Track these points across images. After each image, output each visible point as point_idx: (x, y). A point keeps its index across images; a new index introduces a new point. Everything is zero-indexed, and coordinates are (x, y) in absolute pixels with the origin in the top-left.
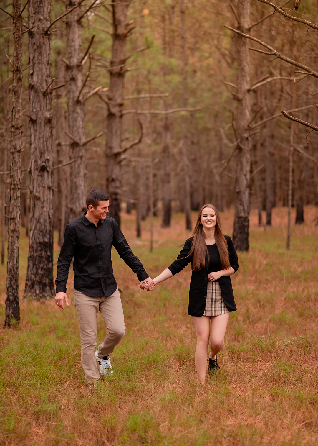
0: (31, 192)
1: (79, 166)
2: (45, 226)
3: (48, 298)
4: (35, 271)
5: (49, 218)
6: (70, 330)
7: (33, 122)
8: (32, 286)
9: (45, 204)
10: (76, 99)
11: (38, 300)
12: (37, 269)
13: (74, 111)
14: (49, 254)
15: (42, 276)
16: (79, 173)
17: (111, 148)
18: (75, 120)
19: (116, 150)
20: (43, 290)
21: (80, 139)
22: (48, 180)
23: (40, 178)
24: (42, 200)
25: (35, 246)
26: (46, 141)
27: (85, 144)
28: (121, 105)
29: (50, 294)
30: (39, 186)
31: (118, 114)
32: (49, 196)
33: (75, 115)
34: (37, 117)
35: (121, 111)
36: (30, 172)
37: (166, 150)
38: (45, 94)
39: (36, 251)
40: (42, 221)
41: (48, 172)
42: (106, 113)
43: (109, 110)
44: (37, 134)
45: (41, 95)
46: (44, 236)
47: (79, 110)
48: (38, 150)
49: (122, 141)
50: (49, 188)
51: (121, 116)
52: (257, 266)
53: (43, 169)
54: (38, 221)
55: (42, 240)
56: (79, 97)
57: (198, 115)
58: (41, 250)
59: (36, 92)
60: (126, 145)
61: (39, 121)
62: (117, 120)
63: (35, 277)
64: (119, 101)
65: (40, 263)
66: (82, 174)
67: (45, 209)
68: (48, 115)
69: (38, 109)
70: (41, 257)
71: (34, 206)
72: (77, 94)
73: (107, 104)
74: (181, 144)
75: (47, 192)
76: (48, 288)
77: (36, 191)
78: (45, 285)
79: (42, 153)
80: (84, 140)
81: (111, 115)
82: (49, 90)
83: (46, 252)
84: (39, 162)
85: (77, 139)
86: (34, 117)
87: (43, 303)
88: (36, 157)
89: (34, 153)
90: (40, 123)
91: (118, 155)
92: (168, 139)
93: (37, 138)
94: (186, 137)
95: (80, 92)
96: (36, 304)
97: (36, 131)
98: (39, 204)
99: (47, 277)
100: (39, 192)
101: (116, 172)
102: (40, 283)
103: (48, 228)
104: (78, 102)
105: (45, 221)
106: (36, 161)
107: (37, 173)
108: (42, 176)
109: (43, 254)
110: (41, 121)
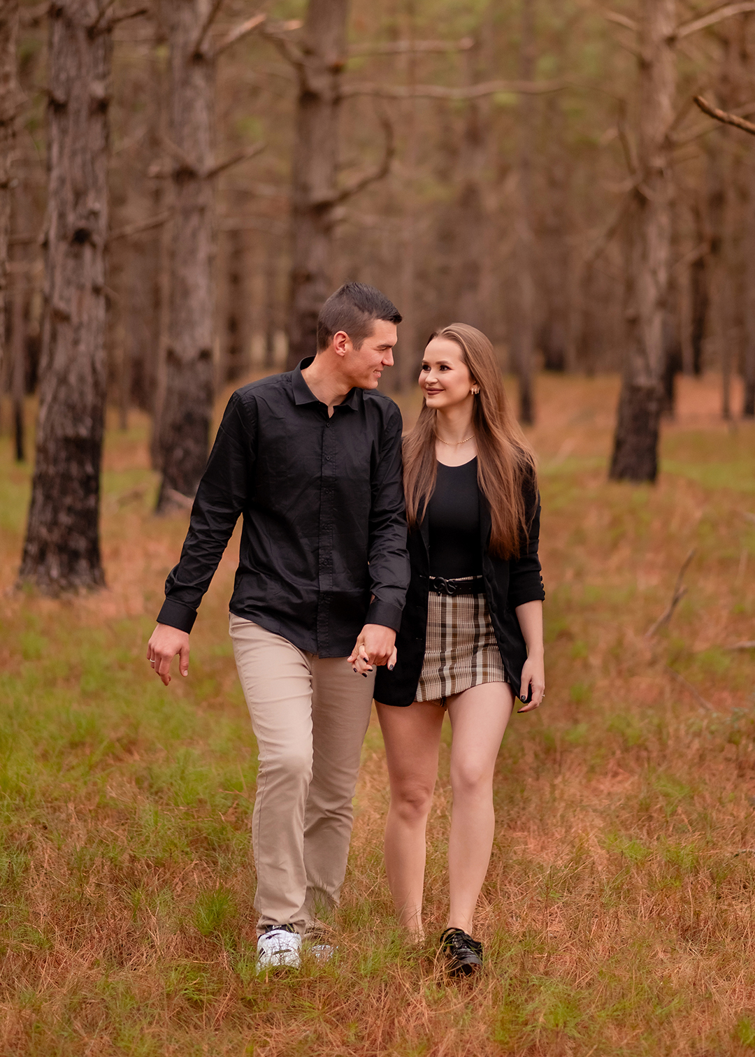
0: (47, 300)
1: (194, 235)
2: (82, 394)
3: (83, 591)
4: (48, 516)
5: (94, 370)
6: (121, 675)
7: (58, 107)
8: (41, 557)
9: (84, 333)
10: (191, 49)
11: (56, 596)
12: (56, 511)
13: (186, 82)
14: (89, 469)
15: (70, 529)
16: (193, 252)
17: (304, 188)
18: (188, 107)
19: (321, 193)
20: (69, 568)
21: (200, 159)
22: (93, 267)
23: (71, 263)
24: (75, 320)
25: (52, 447)
26: (93, 161)
27: (213, 174)
28: (336, 70)
29: (87, 578)
30: (68, 283)
31: (328, 95)
32: (96, 311)
33: (189, 93)
34: (68, 93)
35: (335, 87)
36: (45, 245)
37: (469, 196)
38: (92, 33)
39: (56, 461)
40: (73, 379)
41: (94, 246)
42: (293, 92)
43: (303, 83)
44: (68, 140)
45: (81, 35)
46: (77, 420)
47: (198, 78)
48: (68, 186)
49: (337, 168)
50: (97, 290)
51: (337, 101)
52: (674, 525)
53: (81, 237)
54: (63, 380)
55: (70, 432)
56: (199, 42)
57: (567, 104)
58: (68, 459)
59: (69, 25)
60: (349, 180)
61: (72, 106)
62: (326, 111)
63: (50, 531)
64: (331, 57)
65: (64, 492)
66: (202, 254)
67: (82, 348)
68: (98, 89)
69: (73, 73)
70: (66, 477)
71: (54, 337)
72: (195, 35)
73: (299, 66)
74: (512, 183)
75: (89, 300)
76: (83, 564)
77: (61, 298)
78: (74, 555)
79: (79, 195)
80: (210, 162)
81: (308, 98)
82: (103, 23)
83: (81, 464)
84: (71, 218)
85: (191, 159)
86: (60, 95)
87: (68, 605)
88: (63, 203)
89: (56, 193)
90: (78, 112)
91: (323, 208)
92: (479, 167)
93: (67, 151)
94: (526, 165)
95: (205, 29)
96: (48, 606)
97: (64, 132)
98: (65, 332)
99: (83, 533)
100: (68, 301)
101: (318, 254)
102: (62, 548)
103: (90, 398)
104: (198, 58)
105: (81, 379)
106: (62, 216)
107: (63, 247)
108: (77, 256)
109: (74, 470)
110: (79, 106)
